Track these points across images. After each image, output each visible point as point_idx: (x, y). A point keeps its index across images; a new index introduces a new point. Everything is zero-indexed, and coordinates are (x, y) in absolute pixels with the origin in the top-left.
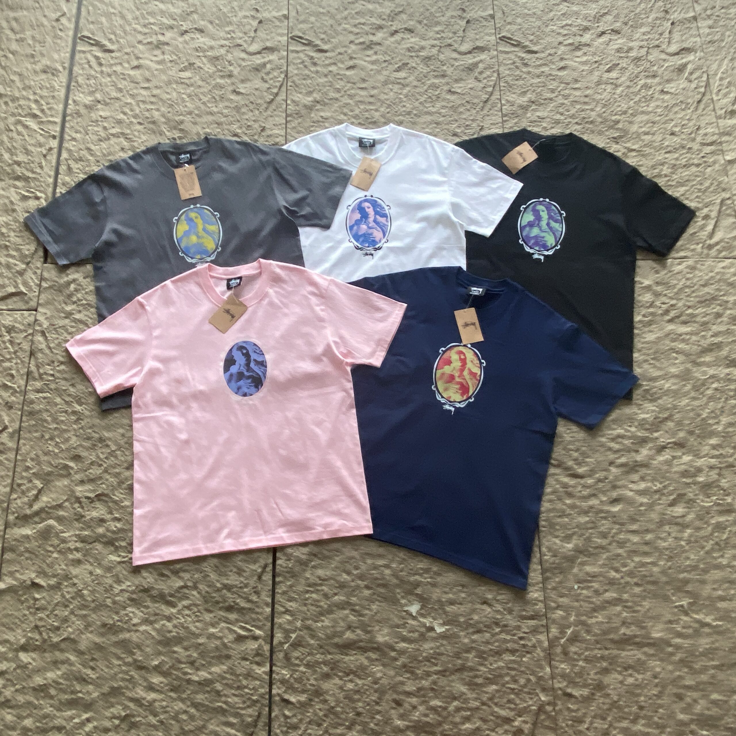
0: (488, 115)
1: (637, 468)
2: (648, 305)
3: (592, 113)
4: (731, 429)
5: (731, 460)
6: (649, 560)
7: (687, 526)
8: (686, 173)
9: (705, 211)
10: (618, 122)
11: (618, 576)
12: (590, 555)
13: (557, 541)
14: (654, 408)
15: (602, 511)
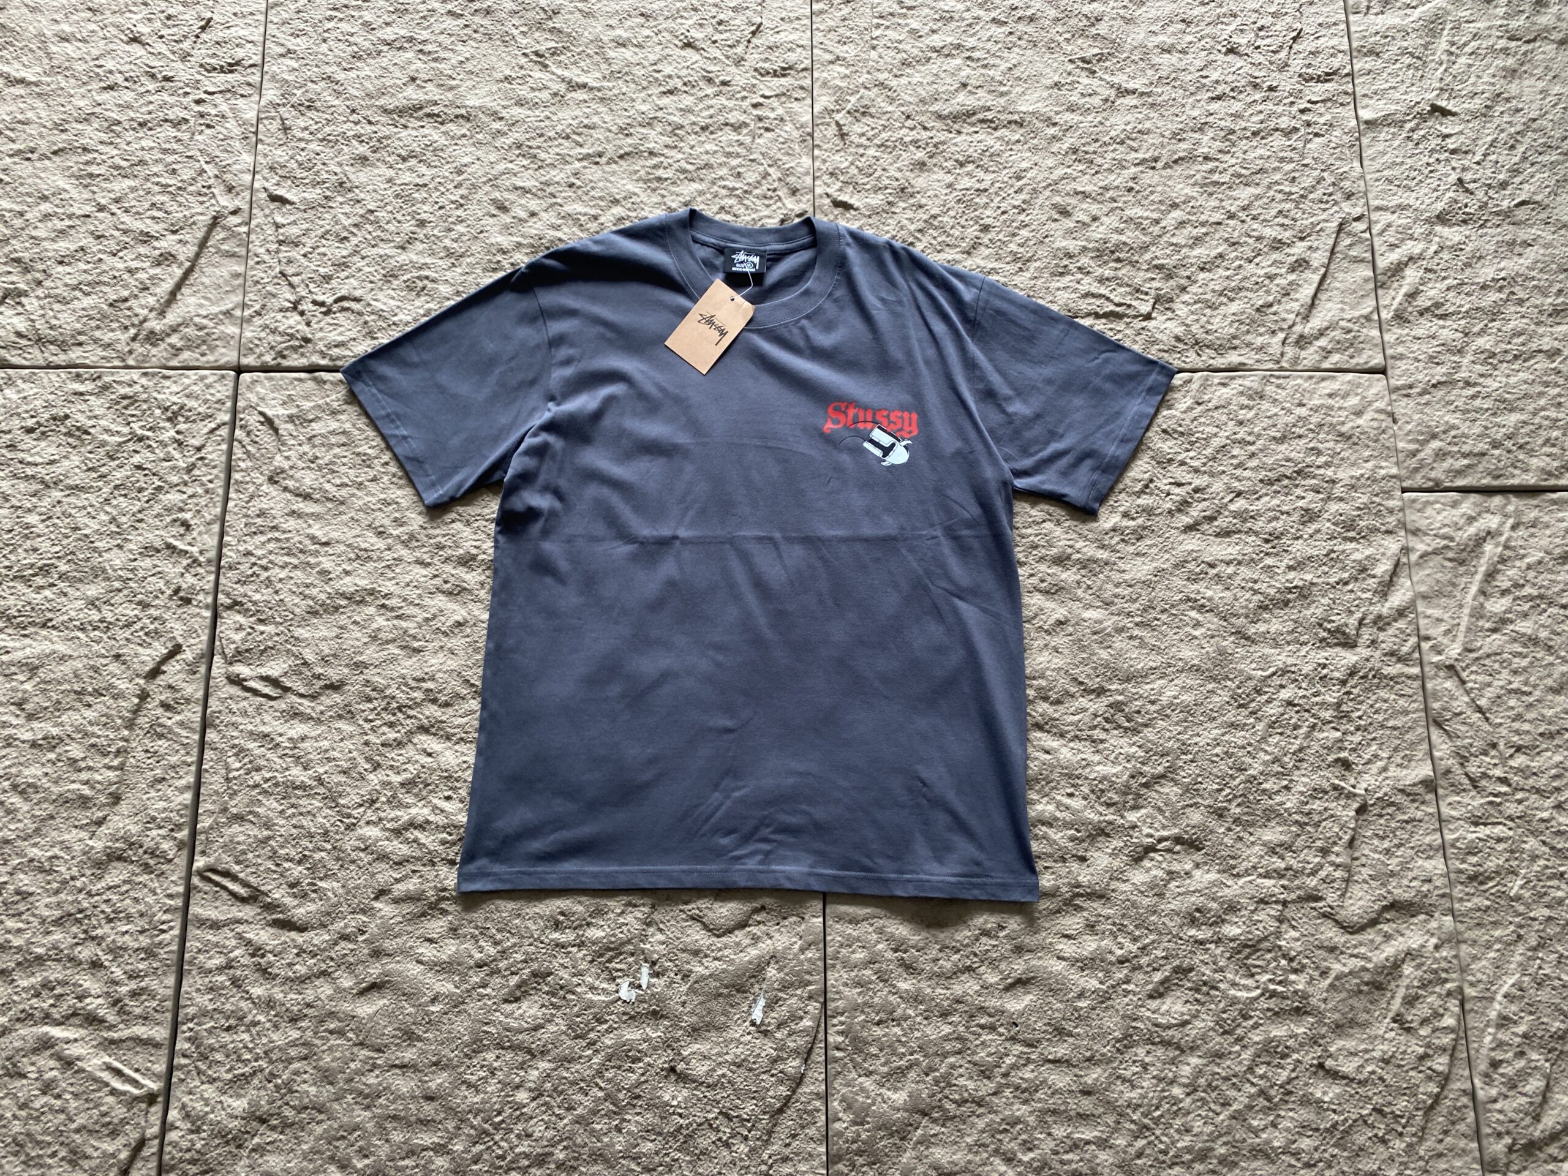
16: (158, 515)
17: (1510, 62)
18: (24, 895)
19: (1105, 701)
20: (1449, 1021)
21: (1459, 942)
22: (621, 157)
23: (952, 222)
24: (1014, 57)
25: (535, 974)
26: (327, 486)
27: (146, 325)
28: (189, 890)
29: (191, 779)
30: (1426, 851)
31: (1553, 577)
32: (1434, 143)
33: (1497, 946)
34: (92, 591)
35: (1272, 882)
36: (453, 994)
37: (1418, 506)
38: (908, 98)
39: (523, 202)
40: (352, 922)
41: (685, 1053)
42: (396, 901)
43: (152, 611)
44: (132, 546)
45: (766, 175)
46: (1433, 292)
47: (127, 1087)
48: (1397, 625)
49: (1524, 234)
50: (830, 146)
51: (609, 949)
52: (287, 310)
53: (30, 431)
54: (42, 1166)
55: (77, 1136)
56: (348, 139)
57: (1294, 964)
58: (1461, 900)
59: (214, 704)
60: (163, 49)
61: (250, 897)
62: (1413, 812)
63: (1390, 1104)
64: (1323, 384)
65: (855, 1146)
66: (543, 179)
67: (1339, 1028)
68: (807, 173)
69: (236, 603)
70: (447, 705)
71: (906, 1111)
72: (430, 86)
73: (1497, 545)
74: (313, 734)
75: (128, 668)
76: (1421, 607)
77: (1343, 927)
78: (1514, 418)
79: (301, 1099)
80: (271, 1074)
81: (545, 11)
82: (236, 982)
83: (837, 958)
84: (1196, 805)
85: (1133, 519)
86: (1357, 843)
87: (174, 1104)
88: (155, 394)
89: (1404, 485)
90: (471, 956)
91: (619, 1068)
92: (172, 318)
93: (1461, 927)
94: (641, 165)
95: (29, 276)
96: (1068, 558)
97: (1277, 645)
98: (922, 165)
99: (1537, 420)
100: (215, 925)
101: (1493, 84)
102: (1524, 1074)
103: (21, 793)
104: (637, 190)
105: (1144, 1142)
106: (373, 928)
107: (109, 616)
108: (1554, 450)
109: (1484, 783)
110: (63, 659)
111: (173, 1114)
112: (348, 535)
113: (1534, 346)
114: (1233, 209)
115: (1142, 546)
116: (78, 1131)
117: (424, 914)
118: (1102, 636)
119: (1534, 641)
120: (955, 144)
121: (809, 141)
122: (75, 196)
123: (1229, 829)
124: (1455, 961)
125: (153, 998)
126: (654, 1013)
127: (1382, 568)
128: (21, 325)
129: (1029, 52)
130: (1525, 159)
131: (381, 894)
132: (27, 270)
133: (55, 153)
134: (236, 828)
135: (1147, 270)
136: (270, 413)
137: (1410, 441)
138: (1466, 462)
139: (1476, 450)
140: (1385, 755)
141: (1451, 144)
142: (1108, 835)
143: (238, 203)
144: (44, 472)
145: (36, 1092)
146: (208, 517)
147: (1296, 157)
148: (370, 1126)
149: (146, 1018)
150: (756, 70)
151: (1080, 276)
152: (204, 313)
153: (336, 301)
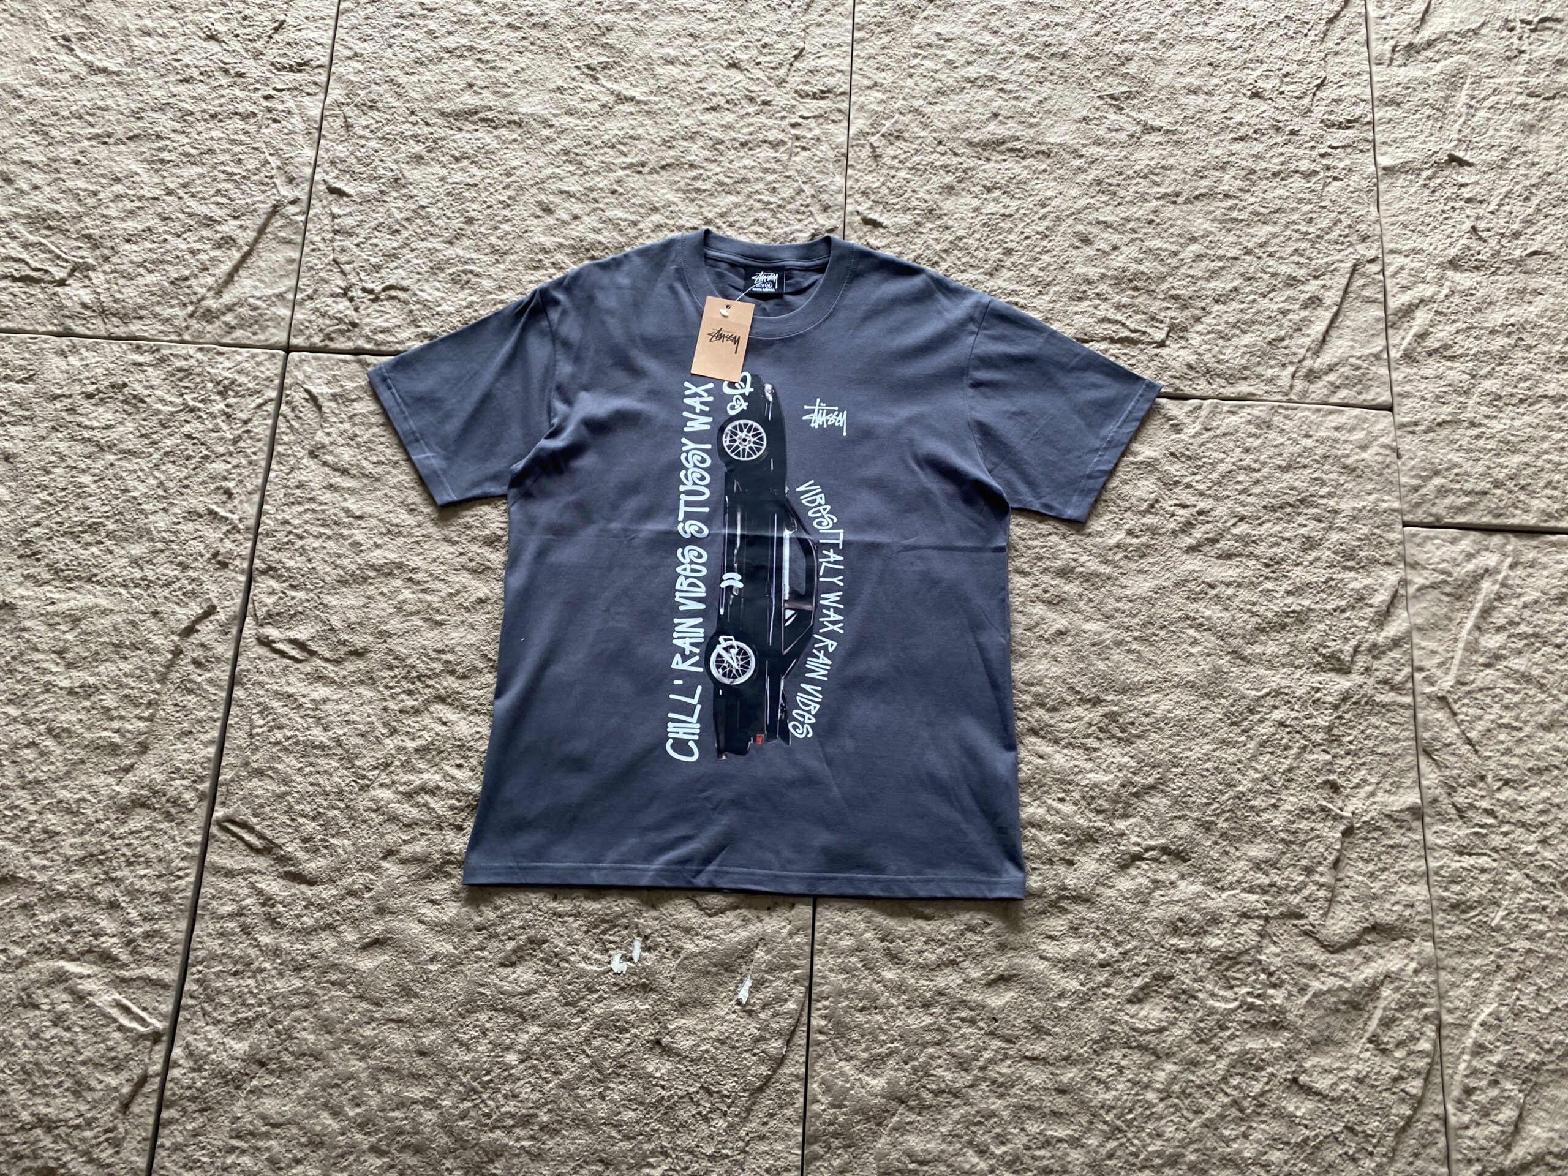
0: (819, 25)
1: (1064, 904)
2: (1144, 506)
3: (1068, 34)
4: (1303, 825)
5: (1295, 900)
6: (1061, 1132)
7: (1168, 1055)
8: (1278, 192)
9: (1313, 287)
10: (1128, 59)
11: (983, 1166)
12: (923, 1108)
13: (847, 1068)
14: (1126, 759)
15: (963, 1003)
16: (203, 483)
17: (1528, 117)
18: (51, 834)
19: (1101, 710)
20: (1425, 1045)
21: (1438, 968)
22: (663, 168)
23: (976, 244)
24: (1045, 90)
25: (531, 941)
26: (364, 463)
27: (205, 303)
28: (207, 837)
29: (216, 734)
30: (1411, 877)
31: (1549, 617)
32: (1449, 191)
33: (1476, 975)
34: (137, 550)
35: (1256, 897)
36: (452, 954)
37: (1418, 540)
38: (940, 125)
39: (567, 205)
40: (358, 880)
41: (671, 1027)
42: (403, 862)
43: (192, 574)
44: (177, 510)
45: (800, 191)
46: (1442, 334)
47: (134, 1025)
48: (1392, 654)
49: (1534, 283)
50: (862, 166)
51: (604, 921)
52: (338, 295)
53: (89, 396)
54: (47, 1095)
55: (82, 1069)
56: (405, 138)
57: (1273, 979)
58: (1442, 927)
59: (243, 663)
60: (238, 47)
61: (265, 849)
62: (1398, 838)
63: (1361, 1123)
64: (1330, 417)
65: (831, 1129)
66: (587, 185)
67: (1315, 1045)
68: (839, 192)
69: (270, 568)
70: (464, 677)
71: (883, 1097)
72: (486, 93)
73: (1495, 582)
74: (335, 697)
75: (165, 625)
76: (1417, 638)
77: (1323, 946)
78: (1516, 460)
79: (299, 1046)
80: (273, 1019)
81: (599, 28)
82: (246, 930)
83: (825, 944)
84: (1183, 817)
85: (1137, 537)
86: (1342, 865)
87: (178, 1042)
88: (209, 369)
89: (1406, 518)
90: (471, 920)
91: (606, 1037)
92: (227, 298)
93: (1441, 954)
94: (682, 177)
95: (98, 252)
96: (1072, 571)
97: (1272, 667)
98: (950, 189)
99: (1539, 463)
100: (230, 874)
101: (1510, 138)
102: (1496, 1104)
103: (55, 737)
104: (676, 200)
105: (1115, 1143)
106: (379, 887)
107: (151, 576)
108: (1556, 493)
109: (1470, 814)
110: (105, 612)
111: (177, 1052)
112: (382, 510)
113: (1540, 392)
114: (1250, 245)
115: (1144, 564)
116: (84, 1063)
117: (428, 876)
118: (1100, 648)
119: (1527, 678)
120: (984, 171)
121: (844, 161)
122: (146, 180)
123: (1216, 843)
124: (1434, 987)
125: (165, 941)
126: (644, 986)
127: (1380, 598)
128: (87, 297)
129: (1059, 87)
130: (1538, 210)
131: (389, 853)
132: (96, 246)
133: (130, 138)
134: (255, 782)
135: (1163, 300)
136: (314, 391)
137: (1413, 477)
138: (1467, 499)
139: (1478, 489)
140: (1373, 780)
141: (1466, 193)
142: (1096, 842)
143: (297, 193)
144: (100, 435)
145: (48, 1024)
146: (250, 487)
147: (1315, 199)
148: (364, 1076)
149: (157, 960)
150: (796, 92)
151: (1097, 302)
152: (258, 294)
153: (384, 290)
